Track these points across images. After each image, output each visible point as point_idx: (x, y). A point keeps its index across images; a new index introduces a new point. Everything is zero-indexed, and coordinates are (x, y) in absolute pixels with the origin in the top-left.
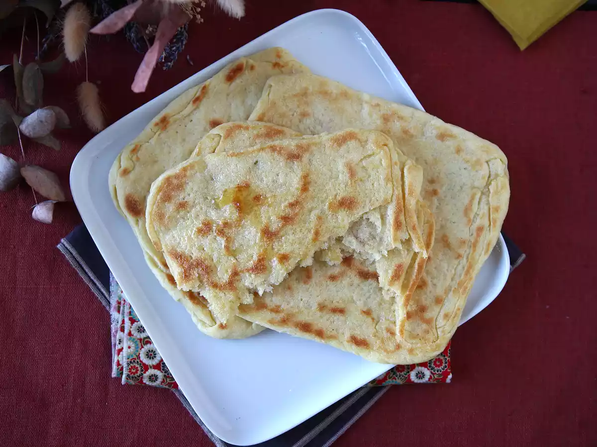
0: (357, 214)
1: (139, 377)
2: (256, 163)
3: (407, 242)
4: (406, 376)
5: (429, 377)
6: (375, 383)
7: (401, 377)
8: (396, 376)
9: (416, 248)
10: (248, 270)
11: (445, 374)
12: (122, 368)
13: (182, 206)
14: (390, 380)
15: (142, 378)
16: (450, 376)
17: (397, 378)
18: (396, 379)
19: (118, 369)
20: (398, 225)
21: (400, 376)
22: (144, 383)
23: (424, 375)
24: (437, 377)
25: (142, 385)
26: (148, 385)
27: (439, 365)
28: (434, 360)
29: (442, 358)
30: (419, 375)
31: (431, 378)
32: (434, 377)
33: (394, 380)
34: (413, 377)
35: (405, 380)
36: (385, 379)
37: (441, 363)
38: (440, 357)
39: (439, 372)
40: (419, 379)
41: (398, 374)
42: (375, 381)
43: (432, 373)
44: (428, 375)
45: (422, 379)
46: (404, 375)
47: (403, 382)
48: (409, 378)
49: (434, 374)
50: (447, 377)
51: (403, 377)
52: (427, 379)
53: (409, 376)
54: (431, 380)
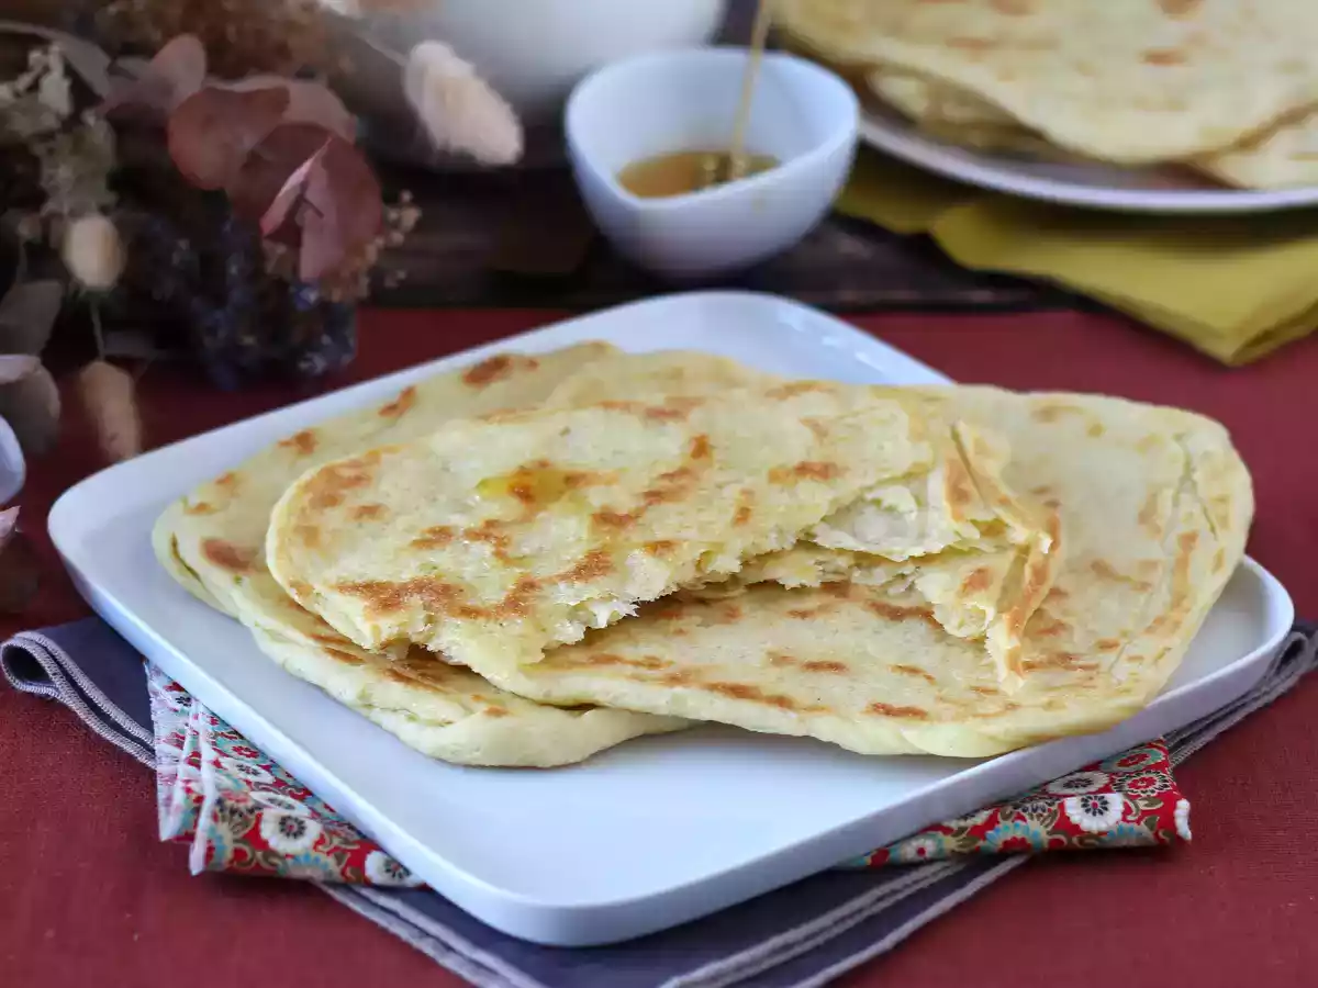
0: (846, 488)
1: (251, 812)
2: (566, 431)
3: (993, 530)
4: (1053, 808)
5: (1121, 807)
6: (964, 835)
7: (1040, 811)
8: (1024, 811)
9: (1019, 534)
10: (564, 577)
11: (1169, 801)
12: (200, 799)
13: (370, 511)
14: (1009, 823)
15: (259, 818)
16: (1183, 806)
17: (1026, 815)
18: (1023, 819)
20: (958, 496)
21: (1035, 810)
22: (264, 845)
23: (1106, 803)
24: (1146, 805)
25: (254, 855)
26: (274, 853)
27: (1147, 786)
28: (1129, 781)
29: (1151, 775)
30: (1091, 802)
31: (1127, 811)
32: (1137, 806)
33: (1019, 822)
34: (1074, 810)
35: (1052, 822)
36: (991, 823)
37: (1151, 782)
38: (1145, 776)
39: (1149, 793)
40: (1094, 814)
41: (1028, 805)
42: (962, 830)
43: (1127, 796)
44: (1116, 801)
45: (1101, 813)
46: (1047, 807)
47: (1046, 826)
48: (1063, 813)
49: (1133, 798)
50: (1174, 807)
51: (1044, 811)
52: (1119, 816)
53: (1062, 806)
54: (1130, 818)
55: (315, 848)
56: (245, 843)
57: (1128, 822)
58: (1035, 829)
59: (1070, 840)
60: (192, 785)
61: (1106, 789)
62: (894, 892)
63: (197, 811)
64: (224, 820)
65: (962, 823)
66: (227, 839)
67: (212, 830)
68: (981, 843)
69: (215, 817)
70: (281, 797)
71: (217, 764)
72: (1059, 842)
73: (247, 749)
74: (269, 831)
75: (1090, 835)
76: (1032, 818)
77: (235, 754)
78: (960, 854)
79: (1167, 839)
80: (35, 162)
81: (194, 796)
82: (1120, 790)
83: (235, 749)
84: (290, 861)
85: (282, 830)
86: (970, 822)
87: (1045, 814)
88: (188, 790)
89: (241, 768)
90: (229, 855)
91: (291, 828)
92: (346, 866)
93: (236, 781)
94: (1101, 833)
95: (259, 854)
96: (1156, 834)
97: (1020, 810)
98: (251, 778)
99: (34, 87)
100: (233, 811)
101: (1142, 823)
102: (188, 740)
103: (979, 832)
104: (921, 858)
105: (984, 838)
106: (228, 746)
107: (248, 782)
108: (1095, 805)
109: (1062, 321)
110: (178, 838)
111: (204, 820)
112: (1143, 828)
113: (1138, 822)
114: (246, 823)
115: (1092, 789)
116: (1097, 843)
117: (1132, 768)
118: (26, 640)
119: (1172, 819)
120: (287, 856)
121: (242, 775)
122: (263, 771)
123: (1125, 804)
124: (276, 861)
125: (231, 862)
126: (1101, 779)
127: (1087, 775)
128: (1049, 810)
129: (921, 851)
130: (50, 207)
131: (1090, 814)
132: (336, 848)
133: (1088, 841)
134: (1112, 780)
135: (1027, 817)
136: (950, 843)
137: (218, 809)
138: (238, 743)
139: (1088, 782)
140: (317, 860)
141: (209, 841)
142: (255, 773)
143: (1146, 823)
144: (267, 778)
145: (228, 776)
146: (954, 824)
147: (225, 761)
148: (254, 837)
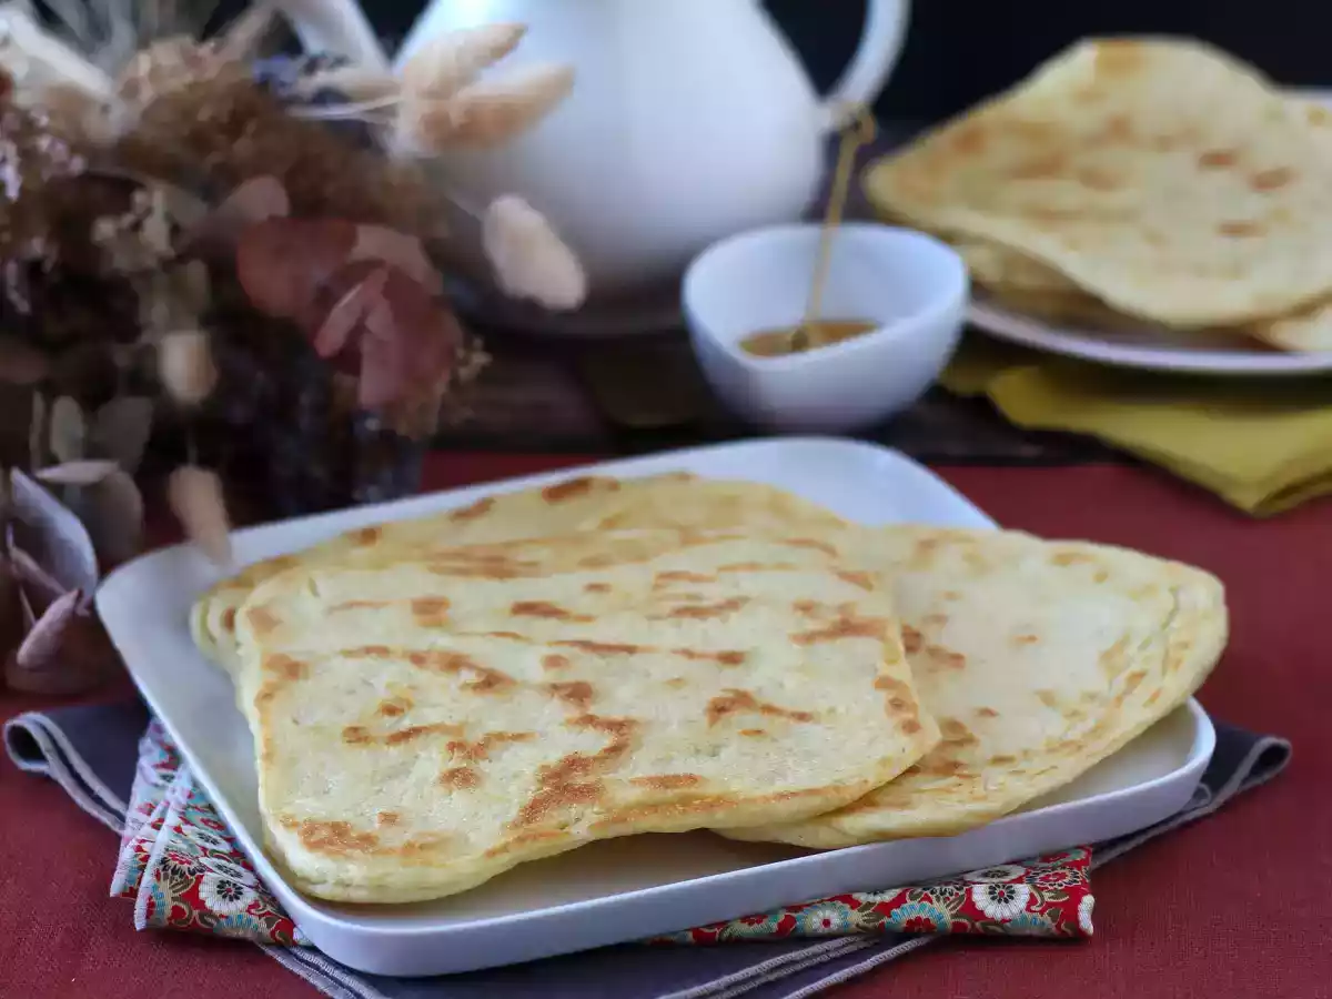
1: (192, 873)
4: (961, 893)
5: (1027, 897)
7: (947, 895)
8: (932, 893)
11: (1075, 895)
12: (146, 859)
14: (915, 903)
15: (199, 879)
16: (1088, 901)
17: (933, 897)
18: (931, 902)
19: (136, 856)
21: (942, 894)
22: (200, 904)
23: (1013, 892)
24: (1052, 897)
25: (191, 912)
26: (210, 913)
27: (1057, 880)
28: (1042, 875)
29: (1063, 871)
30: (997, 891)
31: (1032, 901)
32: (1042, 897)
33: (926, 903)
34: (980, 897)
35: (958, 904)
36: (899, 901)
37: (1063, 876)
38: (1060, 871)
39: (1056, 886)
40: (999, 901)
41: (938, 888)
42: (869, 904)
43: (1035, 887)
44: (1023, 891)
45: (1006, 901)
46: (955, 891)
47: (951, 910)
48: (969, 898)
49: (1040, 890)
50: (1079, 901)
51: (951, 894)
52: (1023, 905)
53: (969, 892)
54: (1033, 908)
55: (248, 911)
56: (184, 903)
57: (1031, 911)
58: (940, 911)
59: (973, 925)
60: (146, 846)
61: (1019, 880)
62: (793, 962)
63: (142, 868)
64: (166, 877)
65: (871, 898)
66: (168, 897)
67: (156, 888)
68: (886, 920)
69: (158, 875)
70: (232, 865)
71: (178, 830)
72: (963, 925)
73: (214, 822)
74: (208, 893)
75: (993, 921)
76: (938, 899)
77: (202, 825)
78: (864, 928)
79: (1069, 931)
80: (134, 300)
81: (143, 855)
82: (1031, 881)
83: (203, 820)
84: (223, 920)
85: (219, 892)
86: (878, 899)
87: (951, 898)
88: (139, 849)
89: (201, 836)
90: (168, 912)
91: (227, 891)
92: (277, 928)
93: (191, 846)
94: (1004, 921)
95: (196, 913)
96: (1058, 926)
97: (928, 892)
98: (209, 846)
99: (137, 226)
100: (175, 871)
101: (1046, 914)
102: (159, 808)
103: (885, 909)
104: (826, 930)
105: (890, 917)
106: (196, 817)
107: (204, 849)
108: (1001, 894)
109: (1100, 472)
110: (124, 894)
111: (148, 878)
112: (1046, 919)
113: (1042, 912)
114: (188, 882)
115: (1007, 879)
116: (999, 930)
117: (1051, 865)
118: (30, 721)
119: (1076, 912)
120: (222, 916)
121: (200, 842)
122: (224, 842)
123: (1032, 895)
124: (210, 920)
125: (169, 919)
126: (1018, 871)
127: (1008, 868)
128: (957, 894)
129: (826, 923)
130: (145, 339)
131: (996, 901)
132: (268, 913)
133: (991, 927)
134: (1028, 873)
135: (934, 900)
136: (856, 917)
137: (161, 867)
138: (209, 816)
139: (1006, 874)
140: (250, 921)
141: (150, 898)
142: (215, 842)
143: (1049, 915)
144: (225, 847)
145: (185, 841)
146: (862, 898)
147: (186, 829)
148: (192, 896)
